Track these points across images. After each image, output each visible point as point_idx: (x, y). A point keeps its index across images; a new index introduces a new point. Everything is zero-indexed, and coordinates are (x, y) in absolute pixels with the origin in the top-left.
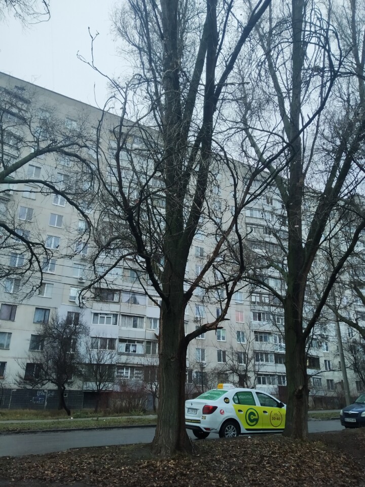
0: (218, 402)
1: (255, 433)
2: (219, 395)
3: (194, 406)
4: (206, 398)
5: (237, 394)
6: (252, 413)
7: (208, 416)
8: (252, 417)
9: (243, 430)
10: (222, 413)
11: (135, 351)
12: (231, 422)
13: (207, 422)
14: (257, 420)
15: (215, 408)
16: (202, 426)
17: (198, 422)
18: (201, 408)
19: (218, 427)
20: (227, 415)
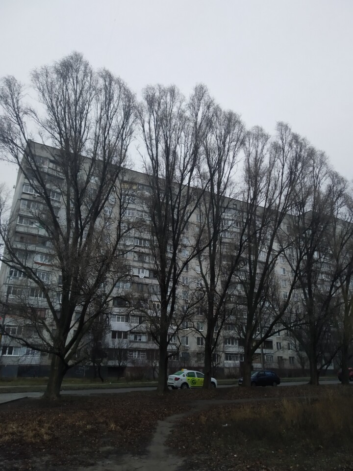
0: (181, 377)
1: (194, 388)
2: (181, 374)
3: (172, 378)
4: (176, 375)
5: (188, 373)
6: (194, 380)
7: (176, 381)
8: (194, 382)
9: (190, 386)
10: (182, 380)
11: (140, 340)
12: (185, 384)
13: (176, 384)
14: (195, 383)
15: (179, 379)
16: (174, 385)
17: (173, 383)
18: (174, 378)
19: (180, 385)
20: (183, 381)
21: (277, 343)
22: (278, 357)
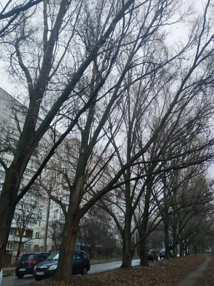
21: (37, 233)
22: (35, 245)
